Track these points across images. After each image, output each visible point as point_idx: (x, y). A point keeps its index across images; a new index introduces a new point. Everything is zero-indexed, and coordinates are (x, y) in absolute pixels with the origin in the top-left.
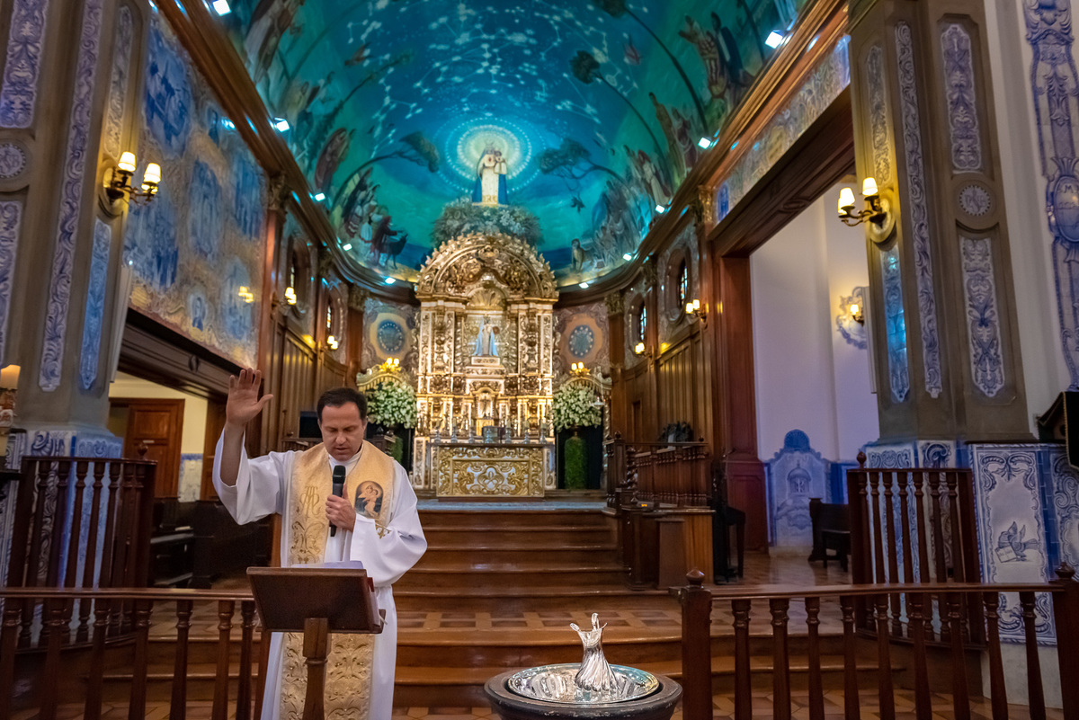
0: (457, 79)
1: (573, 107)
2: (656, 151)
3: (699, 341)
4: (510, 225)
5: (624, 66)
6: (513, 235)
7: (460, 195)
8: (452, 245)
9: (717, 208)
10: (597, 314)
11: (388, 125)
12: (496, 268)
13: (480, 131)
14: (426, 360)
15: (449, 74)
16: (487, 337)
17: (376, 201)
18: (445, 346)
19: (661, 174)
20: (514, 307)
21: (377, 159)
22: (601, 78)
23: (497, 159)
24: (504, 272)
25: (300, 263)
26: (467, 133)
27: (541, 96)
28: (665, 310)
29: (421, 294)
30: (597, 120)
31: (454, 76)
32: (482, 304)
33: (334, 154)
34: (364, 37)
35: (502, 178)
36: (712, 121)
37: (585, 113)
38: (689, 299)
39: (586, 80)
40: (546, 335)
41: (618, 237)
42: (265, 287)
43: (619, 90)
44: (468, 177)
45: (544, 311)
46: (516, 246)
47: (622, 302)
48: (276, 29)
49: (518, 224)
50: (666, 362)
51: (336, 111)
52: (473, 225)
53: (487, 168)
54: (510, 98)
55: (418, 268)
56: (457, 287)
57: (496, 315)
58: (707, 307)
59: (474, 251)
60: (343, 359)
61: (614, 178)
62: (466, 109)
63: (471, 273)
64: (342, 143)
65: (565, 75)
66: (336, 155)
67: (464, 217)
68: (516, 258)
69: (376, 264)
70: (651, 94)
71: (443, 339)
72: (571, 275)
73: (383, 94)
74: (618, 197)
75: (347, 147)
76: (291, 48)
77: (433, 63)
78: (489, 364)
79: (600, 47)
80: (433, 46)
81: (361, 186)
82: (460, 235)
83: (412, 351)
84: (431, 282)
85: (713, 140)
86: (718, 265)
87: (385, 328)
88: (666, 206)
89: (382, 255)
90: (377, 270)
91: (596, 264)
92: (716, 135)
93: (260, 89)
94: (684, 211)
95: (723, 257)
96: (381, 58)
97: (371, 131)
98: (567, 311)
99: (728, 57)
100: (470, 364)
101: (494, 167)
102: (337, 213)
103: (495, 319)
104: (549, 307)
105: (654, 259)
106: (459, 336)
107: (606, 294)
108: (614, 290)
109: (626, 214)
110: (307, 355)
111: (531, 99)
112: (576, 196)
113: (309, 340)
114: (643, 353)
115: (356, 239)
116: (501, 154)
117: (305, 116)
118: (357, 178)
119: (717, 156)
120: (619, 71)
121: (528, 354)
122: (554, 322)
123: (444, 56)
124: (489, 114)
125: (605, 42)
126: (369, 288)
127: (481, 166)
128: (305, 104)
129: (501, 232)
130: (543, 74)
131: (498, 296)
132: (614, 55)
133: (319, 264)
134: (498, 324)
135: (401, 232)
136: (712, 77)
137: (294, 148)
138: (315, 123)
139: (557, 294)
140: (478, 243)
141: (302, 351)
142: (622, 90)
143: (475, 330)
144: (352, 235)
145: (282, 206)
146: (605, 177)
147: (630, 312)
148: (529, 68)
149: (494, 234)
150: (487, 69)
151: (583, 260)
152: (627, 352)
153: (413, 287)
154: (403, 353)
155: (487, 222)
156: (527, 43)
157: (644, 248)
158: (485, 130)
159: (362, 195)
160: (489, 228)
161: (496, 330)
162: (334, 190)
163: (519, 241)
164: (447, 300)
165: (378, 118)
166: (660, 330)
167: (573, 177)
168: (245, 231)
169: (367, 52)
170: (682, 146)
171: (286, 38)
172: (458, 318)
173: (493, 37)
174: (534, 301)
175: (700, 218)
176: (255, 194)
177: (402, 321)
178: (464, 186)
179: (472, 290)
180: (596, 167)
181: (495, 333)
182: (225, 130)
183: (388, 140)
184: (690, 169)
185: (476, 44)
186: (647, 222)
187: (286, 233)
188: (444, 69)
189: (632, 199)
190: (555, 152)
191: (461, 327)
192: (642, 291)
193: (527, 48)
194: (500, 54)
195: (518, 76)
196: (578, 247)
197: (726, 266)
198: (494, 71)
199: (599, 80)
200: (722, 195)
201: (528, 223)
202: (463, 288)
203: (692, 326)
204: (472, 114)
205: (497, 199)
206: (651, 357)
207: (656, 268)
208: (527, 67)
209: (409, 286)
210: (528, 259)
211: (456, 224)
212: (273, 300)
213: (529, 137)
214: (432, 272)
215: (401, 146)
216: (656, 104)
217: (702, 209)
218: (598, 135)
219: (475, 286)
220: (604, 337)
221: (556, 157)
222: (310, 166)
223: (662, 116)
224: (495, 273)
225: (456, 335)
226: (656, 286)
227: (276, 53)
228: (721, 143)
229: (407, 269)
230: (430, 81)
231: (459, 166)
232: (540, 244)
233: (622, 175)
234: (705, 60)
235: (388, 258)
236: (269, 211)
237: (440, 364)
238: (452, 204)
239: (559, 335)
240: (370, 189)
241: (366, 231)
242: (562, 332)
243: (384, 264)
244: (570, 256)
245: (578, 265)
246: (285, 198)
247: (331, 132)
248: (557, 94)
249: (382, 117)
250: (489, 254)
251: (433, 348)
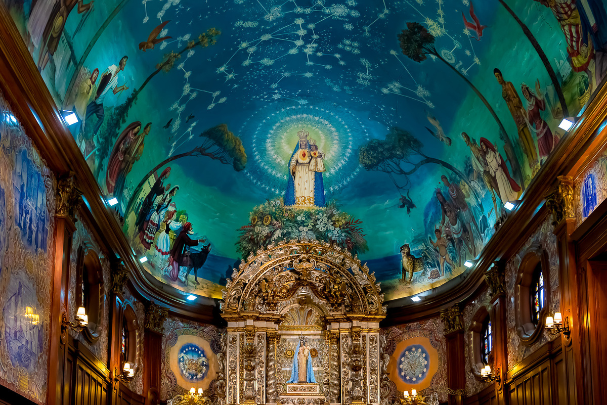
0: (267, 62)
1: (401, 89)
2: (502, 138)
3: (562, 360)
4: (328, 231)
5: (464, 40)
6: (332, 242)
7: (271, 196)
8: (262, 255)
9: (581, 202)
10: (432, 332)
11: (188, 117)
12: (314, 281)
13: (292, 121)
14: (234, 389)
15: (257, 56)
16: (304, 362)
17: (174, 206)
18: (256, 372)
19: (508, 164)
20: (335, 326)
21: (174, 158)
22: (436, 54)
23: (312, 153)
24: (322, 285)
25: (91, 280)
26: (278, 124)
27: (364, 78)
28: (516, 325)
29: (227, 313)
30: (430, 105)
31: (262, 58)
32: (297, 324)
33: (127, 151)
34: (160, 15)
35: (318, 176)
36: (573, 99)
37: (415, 96)
38: (546, 312)
39: (418, 58)
40: (372, 357)
41: (456, 242)
42: (53, 306)
43: (457, 67)
44: (279, 175)
45: (370, 329)
46: (336, 255)
47: (461, 317)
48: (63, 8)
49: (338, 229)
50: (518, 387)
51: (130, 101)
52: (285, 231)
53: (300, 164)
54: (328, 82)
55: (223, 282)
56: (269, 304)
57: (314, 335)
58: (571, 320)
59: (288, 262)
60: (139, 388)
61: (451, 172)
62: (276, 96)
63: (284, 287)
64: (137, 140)
65: (393, 52)
66: (130, 154)
67: (275, 222)
68: (336, 269)
69: (175, 279)
70: (496, 70)
71: (253, 364)
72: (400, 287)
73: (182, 81)
74: (454, 195)
75: (142, 144)
76: (78, 30)
77: (239, 43)
78: (307, 392)
79: (434, 17)
80: (239, 23)
81: (157, 190)
82: (270, 243)
83: (218, 378)
84: (239, 299)
85: (577, 120)
86: (585, 271)
87: (186, 353)
88: (517, 202)
89: (181, 268)
90: (176, 286)
91: (429, 273)
92: (579, 115)
93: (45, 76)
94: (539, 208)
95: (589, 260)
96: (180, 39)
97: (169, 124)
98: (396, 330)
99: (592, 22)
100: (285, 393)
101: (309, 162)
102: (132, 219)
103: (313, 340)
104: (375, 325)
105: (501, 267)
106: (271, 360)
107: (442, 309)
108: (452, 304)
109: (465, 214)
110: (101, 385)
111: (352, 82)
112: (405, 195)
113: (102, 367)
114: (489, 376)
115: (152, 251)
116: (316, 148)
117: (95, 108)
118: (152, 180)
119: (581, 139)
120: (457, 45)
121: (352, 380)
122: (381, 343)
123: (252, 35)
124: (303, 102)
125: (440, 11)
126: (168, 306)
127: (293, 163)
128: (96, 95)
129: (318, 238)
130: (366, 52)
131: (316, 313)
132: (452, 26)
133: (111, 280)
134: (316, 346)
135: (202, 241)
136: (572, 47)
137: (83, 147)
138: (107, 116)
139: (385, 309)
140: (291, 252)
141: (95, 380)
142: (460, 67)
143: (289, 353)
144: (148, 246)
145: (71, 213)
146: (441, 171)
147: (471, 329)
148: (350, 46)
149: (310, 241)
150: (301, 48)
151: (414, 269)
152: (469, 376)
153: (218, 305)
154: (207, 381)
155: (301, 228)
156: (349, 16)
157: (489, 252)
158: (298, 120)
159: (158, 199)
160: (304, 234)
161: (314, 353)
162: (128, 194)
163: (339, 248)
164: (257, 319)
165: (176, 109)
166: (510, 349)
167: (402, 172)
168: (30, 241)
169: (164, 33)
170: (535, 131)
171: (74, 18)
172: (270, 338)
173: (308, 11)
174: (357, 319)
175: (560, 214)
176: (41, 199)
177: (205, 346)
178: (274, 187)
179: (286, 307)
180: (429, 160)
181: (313, 356)
182: (6, 124)
183: (188, 135)
184: (545, 158)
185: (289, 19)
186: (492, 222)
187: (75, 245)
188: (252, 50)
189: (472, 196)
190: (381, 144)
191: (274, 351)
192: (486, 304)
193: (349, 22)
194: (317, 31)
195: (337, 56)
196: (408, 254)
197: (595, 273)
198: (309, 51)
199: (433, 57)
200: (587, 186)
201: (349, 228)
202: (275, 305)
203: (551, 343)
204: (284, 102)
205: (312, 201)
206: (499, 381)
207: (504, 276)
208: (347, 44)
209: (213, 303)
210: (350, 270)
211: (266, 231)
212: (63, 322)
213: (349, 128)
214: (239, 287)
215: (203, 141)
216: (503, 82)
217: (562, 204)
218: (431, 121)
219: (288, 301)
220: (440, 359)
221: (380, 149)
222: (100, 166)
223: (509, 96)
224: (313, 287)
225: (268, 361)
226: (504, 297)
227: (63, 35)
228: (587, 124)
229: (209, 283)
230: (236, 66)
231: (268, 163)
232: (364, 252)
233: (460, 168)
234: (563, 26)
235: (189, 272)
236: (56, 218)
237: (249, 393)
238: (261, 207)
239: (388, 358)
240: (167, 192)
241: (164, 241)
242: (391, 354)
243: (184, 279)
244: (399, 264)
245: (408, 275)
246: (74, 202)
247: (124, 126)
248: (383, 76)
249: (181, 109)
250: (305, 265)
251: (241, 375)
